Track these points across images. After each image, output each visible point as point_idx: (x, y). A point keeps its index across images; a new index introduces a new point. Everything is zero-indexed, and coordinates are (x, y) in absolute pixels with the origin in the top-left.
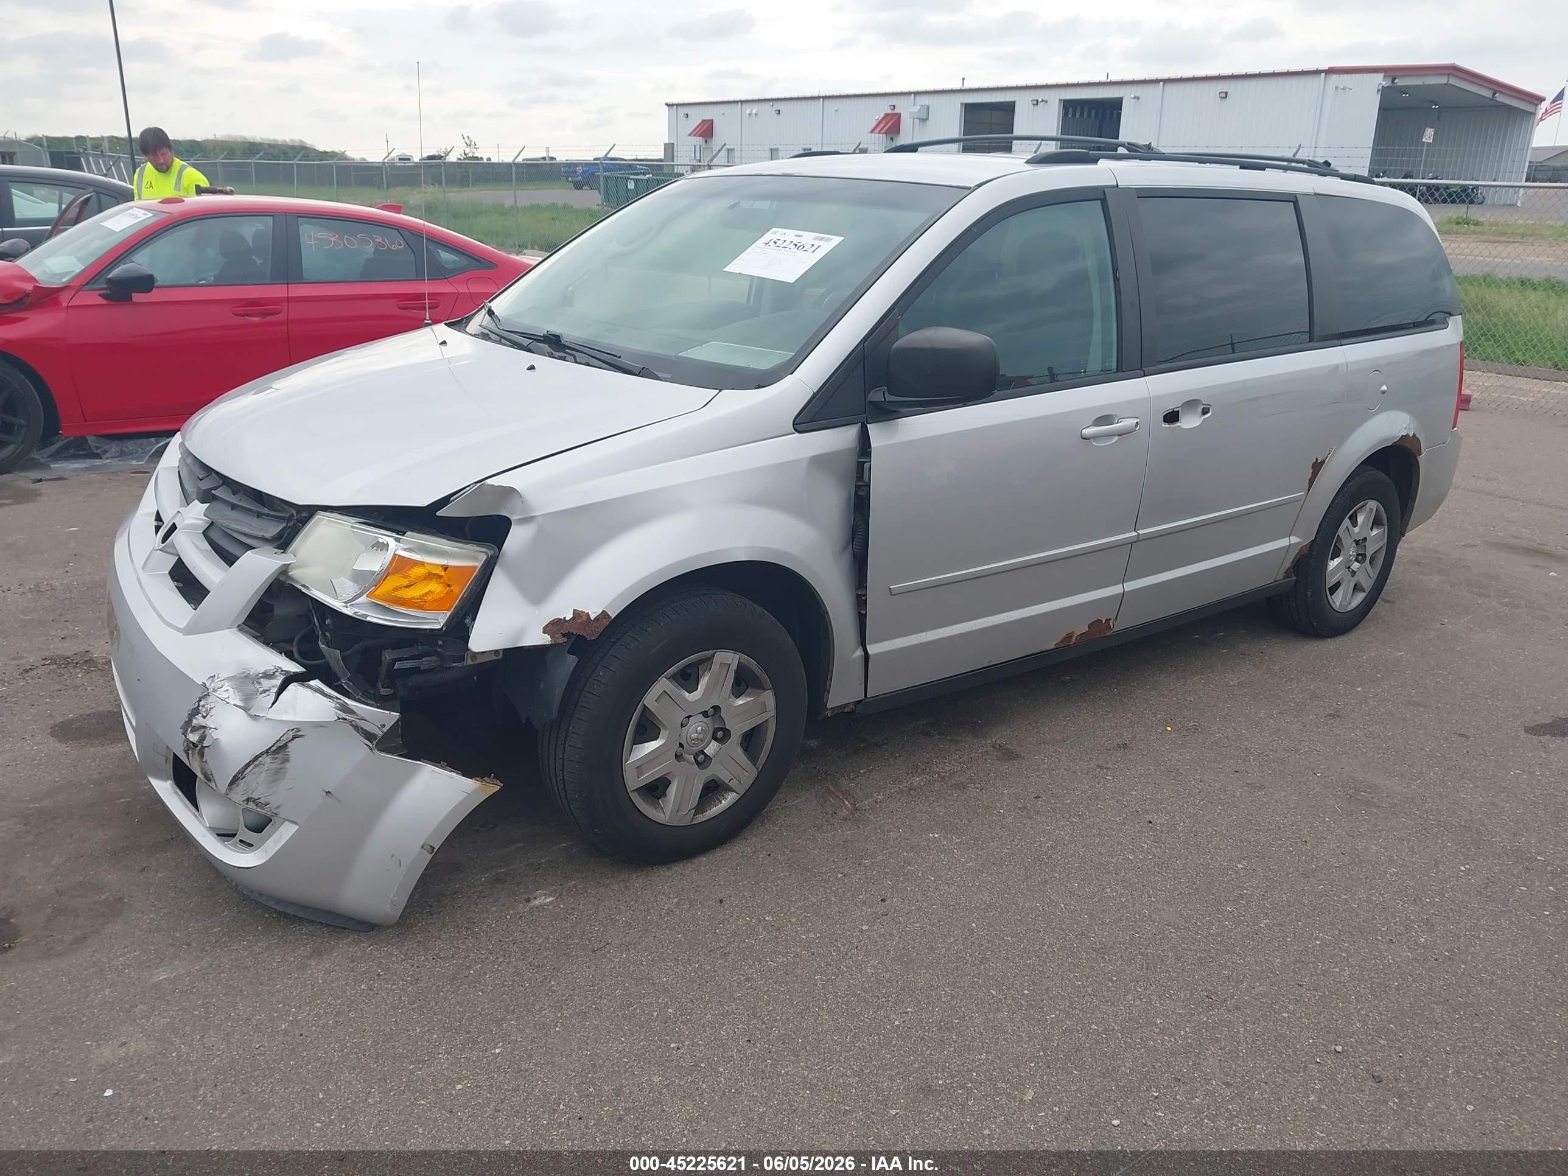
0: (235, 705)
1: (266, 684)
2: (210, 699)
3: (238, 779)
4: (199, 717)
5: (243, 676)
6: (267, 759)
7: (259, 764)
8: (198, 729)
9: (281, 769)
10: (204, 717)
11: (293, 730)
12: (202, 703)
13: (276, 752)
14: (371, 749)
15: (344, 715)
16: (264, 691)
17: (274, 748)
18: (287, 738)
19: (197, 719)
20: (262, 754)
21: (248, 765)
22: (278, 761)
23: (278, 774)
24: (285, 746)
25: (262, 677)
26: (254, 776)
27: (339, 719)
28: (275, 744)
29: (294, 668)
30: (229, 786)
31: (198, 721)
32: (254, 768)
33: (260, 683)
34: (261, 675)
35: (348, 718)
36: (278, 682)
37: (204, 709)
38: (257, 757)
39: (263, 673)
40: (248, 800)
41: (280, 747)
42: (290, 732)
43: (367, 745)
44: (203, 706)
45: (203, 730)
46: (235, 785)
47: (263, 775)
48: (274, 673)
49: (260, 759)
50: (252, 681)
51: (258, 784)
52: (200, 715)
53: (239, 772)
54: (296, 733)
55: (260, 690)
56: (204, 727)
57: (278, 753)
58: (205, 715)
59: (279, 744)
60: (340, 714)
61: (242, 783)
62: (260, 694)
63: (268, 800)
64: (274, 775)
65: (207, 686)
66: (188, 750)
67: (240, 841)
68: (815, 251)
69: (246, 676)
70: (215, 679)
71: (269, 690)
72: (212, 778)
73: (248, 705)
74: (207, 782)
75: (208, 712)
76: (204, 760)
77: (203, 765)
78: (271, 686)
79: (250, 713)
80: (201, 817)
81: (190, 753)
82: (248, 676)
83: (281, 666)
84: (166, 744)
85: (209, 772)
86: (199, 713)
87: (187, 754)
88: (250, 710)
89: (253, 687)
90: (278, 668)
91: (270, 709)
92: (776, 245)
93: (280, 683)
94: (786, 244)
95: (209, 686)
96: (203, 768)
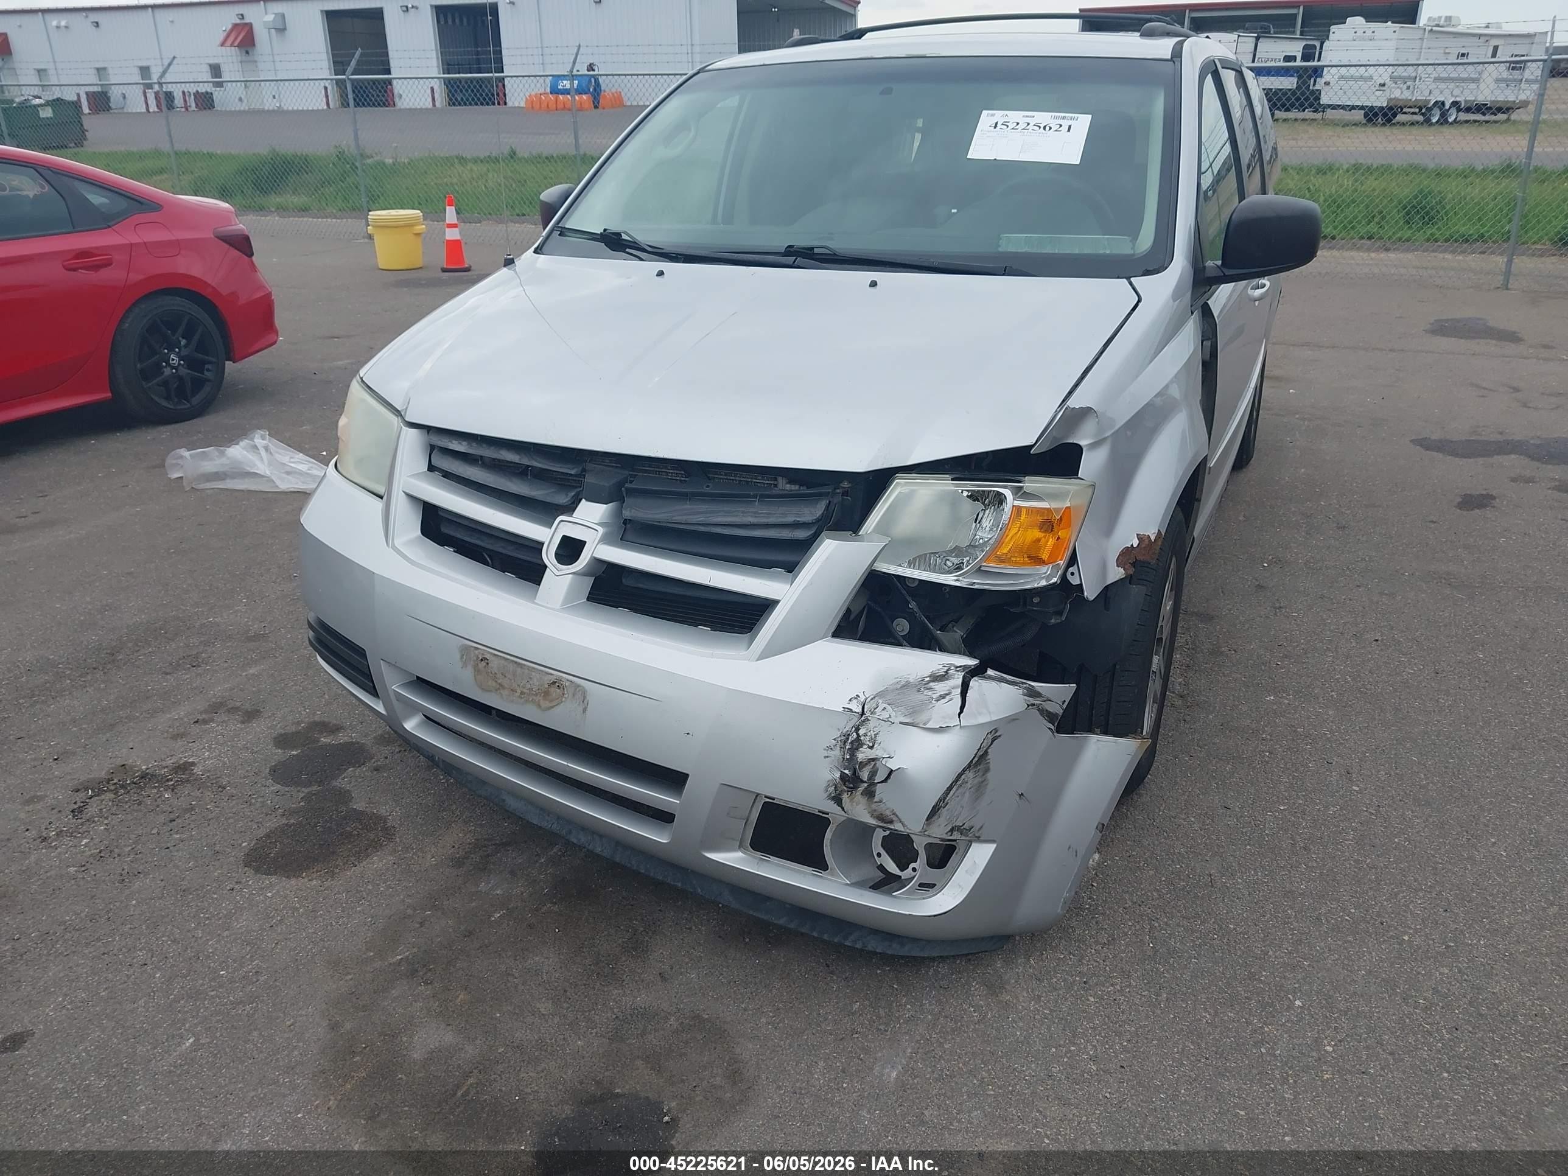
0: (901, 723)
1: (940, 688)
2: (872, 724)
3: (939, 809)
4: (864, 749)
5: (899, 686)
6: (970, 775)
7: (962, 783)
8: (866, 764)
9: (983, 782)
10: (871, 748)
11: (991, 732)
12: (861, 732)
13: (978, 763)
14: (1053, 733)
15: (1032, 701)
16: (943, 697)
17: (976, 759)
18: (987, 743)
19: (861, 752)
20: (964, 770)
21: (950, 789)
22: (980, 773)
23: (980, 789)
24: (986, 752)
25: (930, 681)
26: (958, 799)
27: (1028, 706)
28: (976, 754)
29: (972, 662)
30: (927, 820)
31: (863, 755)
32: (957, 790)
33: (931, 689)
34: (928, 679)
35: (1036, 702)
36: (958, 681)
37: (868, 738)
38: (960, 775)
39: (930, 676)
40: (952, 830)
41: (981, 757)
42: (989, 736)
43: (1049, 729)
44: (865, 735)
45: (873, 763)
46: (936, 817)
47: (967, 795)
48: (946, 672)
49: (963, 777)
50: (915, 689)
51: (962, 807)
52: (865, 747)
53: (940, 800)
54: (994, 734)
55: (935, 696)
56: (873, 760)
57: (980, 765)
58: (871, 745)
59: (981, 753)
60: (1028, 701)
61: (944, 812)
62: (938, 700)
63: (971, 824)
64: (976, 792)
65: (854, 710)
66: (840, 794)
67: (919, 886)
68: (1069, 130)
69: (904, 686)
70: (862, 699)
71: (947, 694)
72: (895, 819)
73: (921, 718)
74: (885, 825)
75: (873, 741)
76: (876, 799)
77: (874, 806)
78: (948, 688)
79: (925, 727)
80: (832, 875)
81: (845, 797)
82: (907, 685)
83: (951, 664)
84: (767, 800)
85: (888, 813)
86: (861, 745)
87: (838, 800)
88: (925, 724)
89: (920, 697)
90: (946, 669)
91: (959, 714)
92: (1010, 127)
93: (959, 681)
94: (1022, 126)
95: (859, 710)
96: (875, 810)
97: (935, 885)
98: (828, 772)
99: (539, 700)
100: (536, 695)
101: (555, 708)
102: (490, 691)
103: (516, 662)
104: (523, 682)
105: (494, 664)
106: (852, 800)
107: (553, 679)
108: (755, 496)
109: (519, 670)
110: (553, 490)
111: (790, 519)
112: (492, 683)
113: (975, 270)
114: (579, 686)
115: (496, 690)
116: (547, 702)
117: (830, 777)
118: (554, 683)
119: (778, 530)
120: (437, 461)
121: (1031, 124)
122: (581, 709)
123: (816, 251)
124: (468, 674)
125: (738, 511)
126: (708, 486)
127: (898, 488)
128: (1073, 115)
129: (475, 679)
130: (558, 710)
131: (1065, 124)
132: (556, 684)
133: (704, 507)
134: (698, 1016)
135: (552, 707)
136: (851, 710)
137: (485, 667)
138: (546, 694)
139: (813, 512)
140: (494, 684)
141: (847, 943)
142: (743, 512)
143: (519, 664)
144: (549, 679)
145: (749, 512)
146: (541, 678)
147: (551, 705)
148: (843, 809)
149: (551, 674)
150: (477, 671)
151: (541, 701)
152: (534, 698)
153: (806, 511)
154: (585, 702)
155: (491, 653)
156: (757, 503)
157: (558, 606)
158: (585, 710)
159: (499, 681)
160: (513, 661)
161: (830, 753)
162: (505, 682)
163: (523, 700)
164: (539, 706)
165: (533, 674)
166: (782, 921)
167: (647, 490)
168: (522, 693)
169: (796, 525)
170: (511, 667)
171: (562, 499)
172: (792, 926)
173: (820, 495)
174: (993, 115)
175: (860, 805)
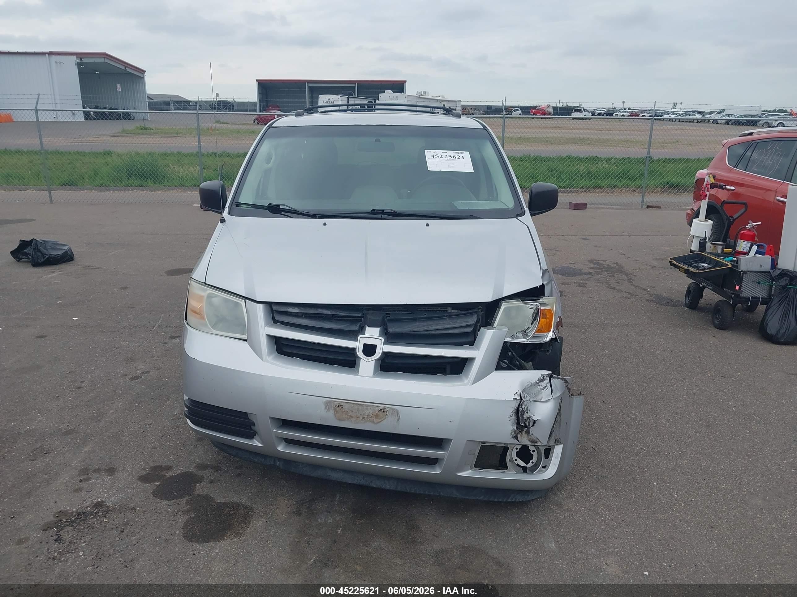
0: (533, 401)
1: (543, 384)
2: (526, 403)
3: (552, 433)
4: (525, 414)
5: (529, 386)
8: (527, 420)
9: (560, 420)
10: (527, 413)
11: (561, 399)
12: (523, 407)
13: (559, 412)
14: (569, 397)
16: (544, 388)
18: (560, 404)
22: (560, 416)
25: (539, 382)
27: (566, 387)
29: (550, 372)
30: (549, 438)
31: (525, 416)
33: (540, 385)
34: (538, 381)
35: (567, 385)
39: (538, 380)
40: (555, 441)
41: (560, 410)
42: (560, 401)
44: (524, 408)
45: (529, 419)
46: (551, 437)
47: (558, 426)
48: (543, 378)
50: (535, 386)
51: (557, 431)
55: (542, 388)
56: (529, 417)
59: (559, 408)
62: (543, 390)
65: (517, 398)
66: (517, 435)
67: (542, 467)
68: (463, 158)
69: (531, 386)
70: (519, 393)
71: (546, 386)
72: (538, 441)
73: (538, 398)
74: (534, 444)
75: (527, 410)
76: (530, 434)
77: (530, 437)
78: (545, 384)
79: (542, 401)
80: (509, 471)
81: (519, 435)
82: (532, 385)
83: (544, 374)
84: (482, 444)
85: (535, 439)
86: (524, 412)
87: (516, 437)
88: (541, 400)
89: (537, 389)
90: (543, 376)
91: (552, 394)
92: (439, 157)
93: (548, 380)
94: (444, 157)
95: (519, 398)
96: (530, 439)
97: (546, 466)
98: (511, 427)
99: (373, 420)
100: (371, 417)
101: (382, 422)
102: (344, 420)
103: (358, 404)
104: (364, 412)
105: (346, 407)
106: (521, 436)
107: (380, 408)
108: (447, 316)
109: (360, 408)
110: (349, 324)
111: (464, 324)
112: (345, 416)
113: (458, 217)
114: (395, 409)
115: (348, 419)
116: (378, 420)
117: (512, 428)
118: (381, 410)
119: (459, 329)
120: (278, 317)
121: (448, 156)
122: (396, 419)
123: (385, 211)
124: (331, 414)
125: (441, 323)
126: (425, 314)
127: (504, 306)
128: (462, 152)
129: (335, 416)
130: (384, 422)
131: (461, 155)
132: (382, 410)
133: (425, 323)
134: (463, 547)
135: (381, 422)
136: (516, 399)
137: (341, 409)
138: (377, 416)
139: (472, 320)
140: (347, 416)
141: (509, 500)
142: (443, 323)
143: (360, 404)
144: (377, 409)
145: (446, 323)
146: (373, 409)
147: (380, 421)
148: (518, 441)
149: (379, 406)
150: (336, 411)
151: (374, 420)
152: (370, 419)
153: (470, 320)
154: (399, 416)
155: (344, 402)
156: (448, 319)
157: (372, 376)
158: (398, 420)
159: (350, 414)
160: (356, 404)
161: (511, 418)
162: (353, 414)
163: (364, 421)
164: (373, 422)
165: (368, 408)
166: (481, 498)
167: (398, 319)
168: (363, 418)
169: (467, 326)
170: (356, 407)
171: (355, 328)
172: (486, 499)
173: (474, 312)
174: (430, 152)
175: (525, 438)
